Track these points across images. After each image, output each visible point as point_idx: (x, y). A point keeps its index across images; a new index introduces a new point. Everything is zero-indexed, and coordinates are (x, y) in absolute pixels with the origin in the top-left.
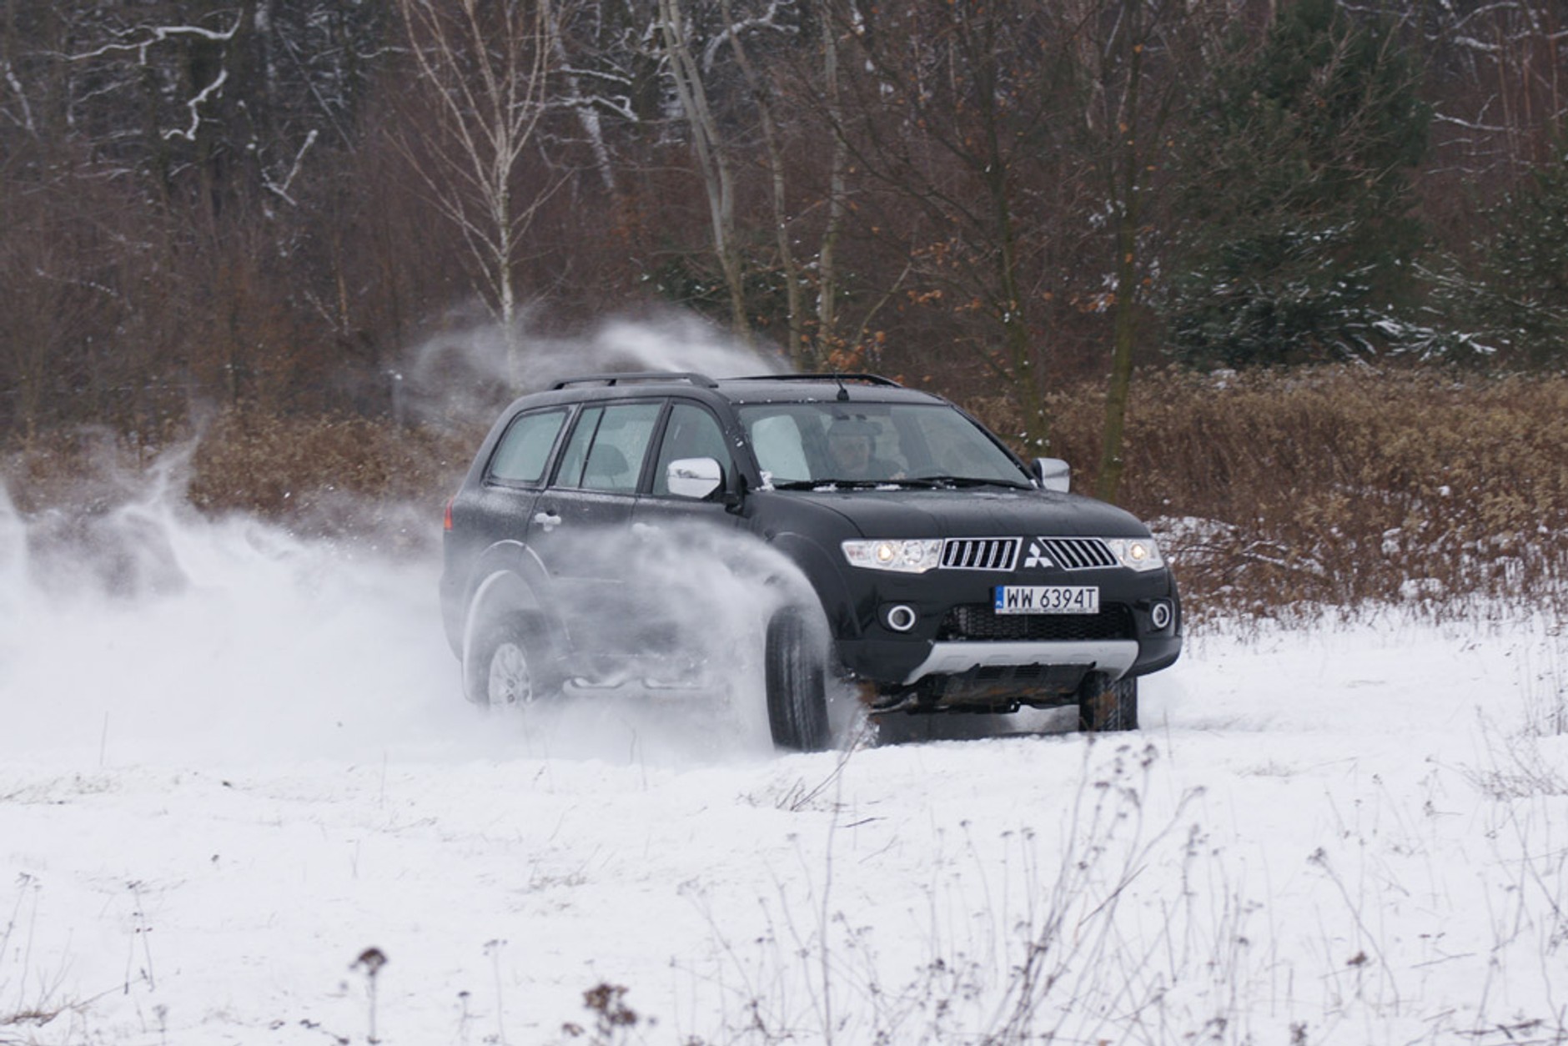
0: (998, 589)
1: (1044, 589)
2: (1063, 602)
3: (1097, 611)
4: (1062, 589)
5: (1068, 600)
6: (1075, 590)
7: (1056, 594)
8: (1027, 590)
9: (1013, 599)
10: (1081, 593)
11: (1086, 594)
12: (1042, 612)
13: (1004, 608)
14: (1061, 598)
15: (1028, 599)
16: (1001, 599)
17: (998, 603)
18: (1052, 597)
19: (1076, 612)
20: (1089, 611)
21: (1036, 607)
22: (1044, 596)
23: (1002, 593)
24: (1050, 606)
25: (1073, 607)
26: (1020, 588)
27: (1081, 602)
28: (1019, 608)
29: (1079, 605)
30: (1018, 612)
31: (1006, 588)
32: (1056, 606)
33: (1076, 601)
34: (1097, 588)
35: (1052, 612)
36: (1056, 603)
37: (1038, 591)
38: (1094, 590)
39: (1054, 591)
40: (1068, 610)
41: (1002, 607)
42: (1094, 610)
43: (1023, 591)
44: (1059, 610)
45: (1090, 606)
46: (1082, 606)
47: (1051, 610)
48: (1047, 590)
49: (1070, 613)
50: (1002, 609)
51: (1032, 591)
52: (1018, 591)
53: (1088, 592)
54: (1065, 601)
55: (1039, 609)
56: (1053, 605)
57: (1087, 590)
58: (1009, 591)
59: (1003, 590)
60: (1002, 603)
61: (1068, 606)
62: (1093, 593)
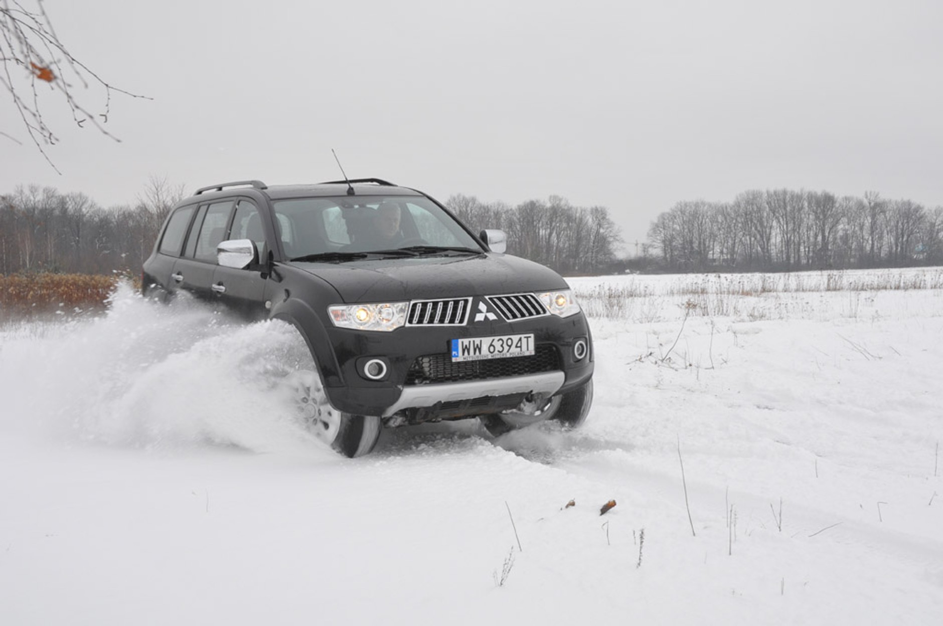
0: (453, 342)
1: (491, 339)
2: (506, 348)
3: (533, 353)
4: (505, 338)
5: (510, 346)
6: (515, 338)
7: (501, 342)
8: (477, 340)
9: (466, 349)
10: (520, 340)
11: (524, 341)
12: (490, 357)
14: (505, 345)
15: (478, 348)
16: (457, 350)
17: (454, 353)
18: (497, 345)
19: (516, 355)
20: (527, 354)
21: (485, 354)
22: (491, 345)
23: (457, 345)
24: (496, 352)
25: (515, 352)
26: (472, 340)
27: (520, 347)
28: (471, 356)
29: (519, 350)
30: (470, 359)
31: (460, 341)
32: (501, 352)
33: (517, 347)
34: (532, 335)
35: (498, 357)
36: (501, 349)
37: (486, 342)
38: (530, 337)
39: (499, 340)
40: (511, 354)
41: (457, 356)
42: (531, 353)
43: (474, 342)
44: (503, 355)
45: (528, 349)
46: (521, 350)
47: (497, 355)
48: (493, 340)
49: (511, 356)
50: (458, 358)
51: (481, 341)
52: (470, 342)
53: (526, 339)
54: (508, 348)
55: (488, 355)
56: (499, 351)
57: (525, 337)
58: (463, 343)
59: (458, 342)
60: (458, 353)
61: (510, 351)
62: (529, 339)
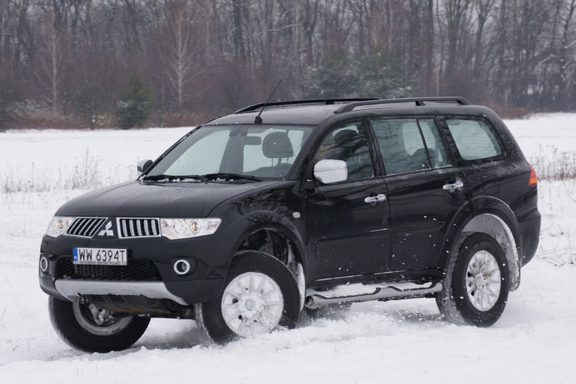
0: (74, 249)
1: (98, 249)
2: (108, 258)
3: (126, 264)
4: (107, 250)
5: (111, 257)
6: (114, 251)
7: (104, 253)
8: (89, 250)
9: (82, 255)
10: (117, 253)
11: (120, 253)
12: (97, 264)
13: (78, 261)
14: (107, 255)
15: (90, 256)
16: (76, 255)
17: (75, 257)
18: (102, 254)
19: (114, 264)
20: (122, 264)
21: (94, 260)
22: (98, 255)
23: (76, 251)
24: (101, 260)
25: (114, 261)
26: (85, 249)
27: (117, 258)
28: (85, 261)
29: (116, 260)
30: (84, 263)
31: (78, 249)
32: (105, 260)
33: (115, 258)
34: (125, 250)
35: (102, 264)
36: (104, 259)
37: (95, 251)
38: (124, 251)
39: (103, 251)
40: (111, 263)
41: (77, 260)
42: (124, 264)
43: (87, 250)
44: (106, 263)
45: (122, 261)
46: (118, 261)
47: (102, 263)
48: (99, 251)
49: (111, 264)
50: (77, 261)
51: (91, 251)
52: (84, 250)
53: (121, 252)
54: (109, 258)
55: (95, 262)
56: (103, 260)
57: (121, 251)
58: (80, 250)
59: (77, 249)
60: (77, 258)
61: (111, 261)
62: (123, 252)
